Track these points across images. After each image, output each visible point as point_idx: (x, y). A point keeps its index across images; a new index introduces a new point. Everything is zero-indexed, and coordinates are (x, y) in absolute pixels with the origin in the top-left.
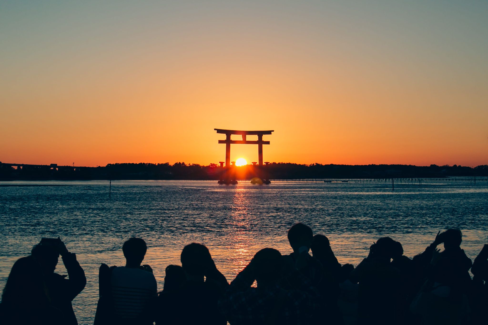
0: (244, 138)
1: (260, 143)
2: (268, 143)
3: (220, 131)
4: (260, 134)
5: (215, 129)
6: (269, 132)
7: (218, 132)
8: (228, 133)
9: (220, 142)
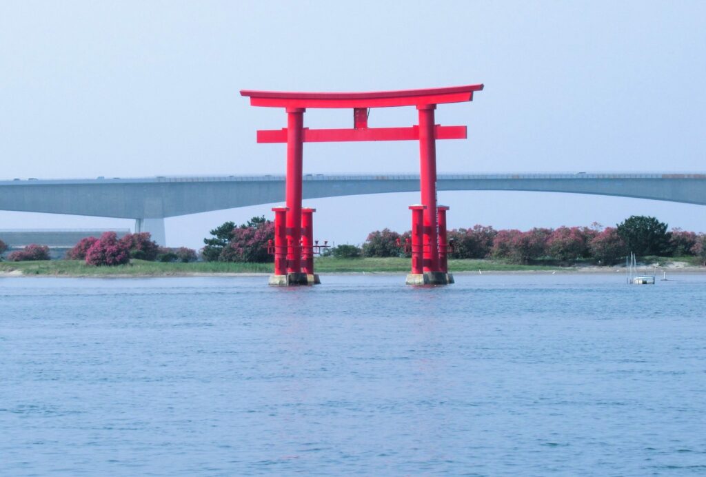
0: (361, 117)
1: (429, 134)
2: (458, 132)
3: (260, 98)
4: (427, 100)
5: (244, 93)
6: (463, 94)
7: (253, 104)
8: (297, 104)
9: (265, 137)
